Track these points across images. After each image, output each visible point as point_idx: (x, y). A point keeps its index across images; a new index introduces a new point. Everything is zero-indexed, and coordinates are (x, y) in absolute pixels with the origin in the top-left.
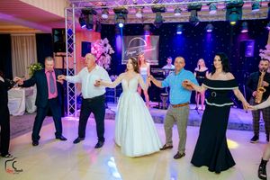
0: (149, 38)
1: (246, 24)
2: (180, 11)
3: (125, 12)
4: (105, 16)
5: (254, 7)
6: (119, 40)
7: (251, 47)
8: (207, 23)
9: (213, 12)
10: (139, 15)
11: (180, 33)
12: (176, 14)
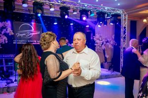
6: (9, 23)
7: (92, 34)
11: (56, 23)
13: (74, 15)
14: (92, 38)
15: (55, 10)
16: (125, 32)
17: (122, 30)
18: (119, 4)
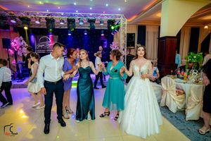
0: (52, 37)
1: (102, 31)
2: (63, 22)
3: (28, 20)
4: (13, 21)
5: (101, 22)
6: (32, 37)
8: (84, 30)
9: (81, 23)
10: (38, 22)
11: (70, 34)
12: (62, 23)
13: (63, 25)
18: (119, 9)
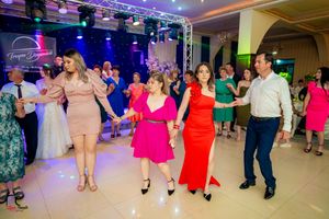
0: (42, 39)
7: (142, 56)
10: (63, 11)
11: (80, 37)
13: (106, 22)
14: (142, 63)
15: (68, 13)
16: (188, 53)
17: (185, 50)
18: (180, 8)
